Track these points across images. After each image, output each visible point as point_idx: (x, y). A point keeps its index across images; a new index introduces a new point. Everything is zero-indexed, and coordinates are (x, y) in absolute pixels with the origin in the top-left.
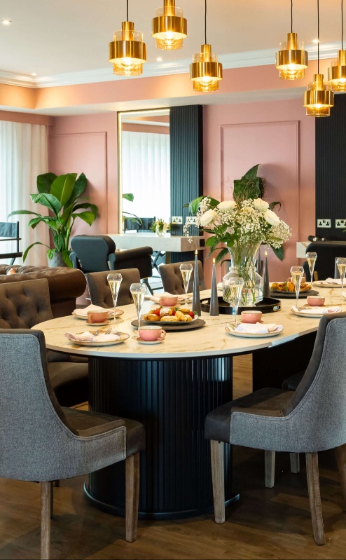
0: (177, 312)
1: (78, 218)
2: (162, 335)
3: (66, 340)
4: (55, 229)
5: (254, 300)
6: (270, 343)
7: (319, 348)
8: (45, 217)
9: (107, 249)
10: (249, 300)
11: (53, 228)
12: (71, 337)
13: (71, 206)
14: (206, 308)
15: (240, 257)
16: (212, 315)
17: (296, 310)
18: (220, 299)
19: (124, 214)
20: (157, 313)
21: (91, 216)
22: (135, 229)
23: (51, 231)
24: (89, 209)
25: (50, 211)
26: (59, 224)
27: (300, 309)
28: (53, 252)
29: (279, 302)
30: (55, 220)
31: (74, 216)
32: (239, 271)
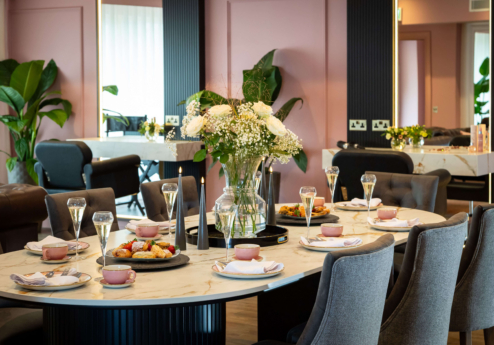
0: (154, 247)
1: (45, 118)
2: (132, 276)
3: (12, 283)
4: (17, 132)
5: (254, 228)
6: (266, 286)
7: (324, 293)
8: (4, 116)
9: (81, 157)
10: (249, 229)
11: (14, 130)
12: (18, 279)
13: (37, 102)
14: (193, 240)
15: (236, 175)
16: (200, 248)
17: (306, 243)
18: (212, 228)
19: (106, 113)
20: (129, 247)
21: (63, 115)
22: (121, 129)
23: (12, 135)
24: (60, 106)
25: (10, 109)
26: (21, 126)
27: (311, 240)
28: (14, 161)
29: (285, 231)
30: (16, 121)
31: (41, 115)
32: (235, 193)
